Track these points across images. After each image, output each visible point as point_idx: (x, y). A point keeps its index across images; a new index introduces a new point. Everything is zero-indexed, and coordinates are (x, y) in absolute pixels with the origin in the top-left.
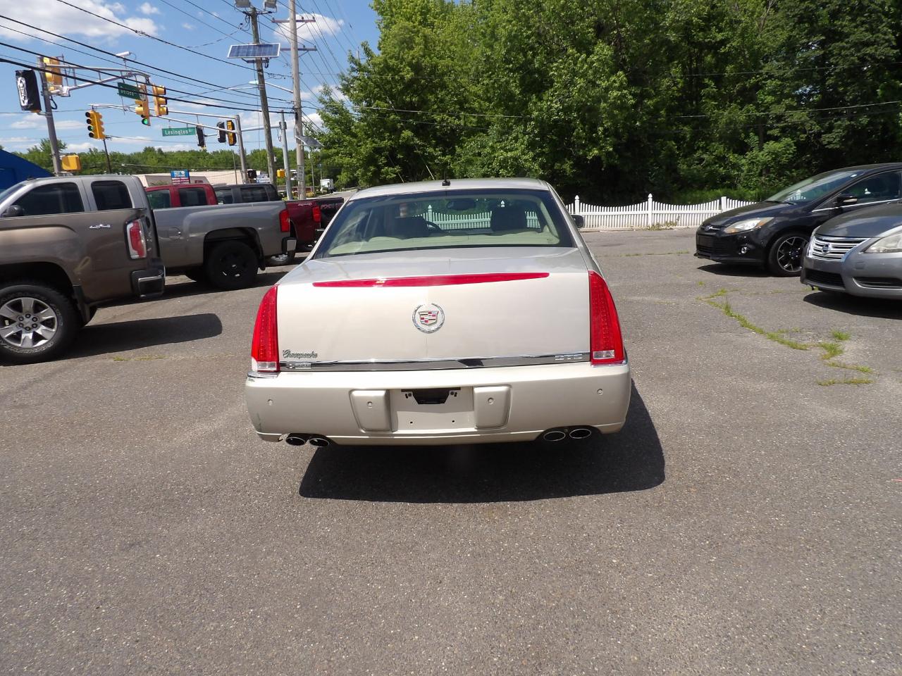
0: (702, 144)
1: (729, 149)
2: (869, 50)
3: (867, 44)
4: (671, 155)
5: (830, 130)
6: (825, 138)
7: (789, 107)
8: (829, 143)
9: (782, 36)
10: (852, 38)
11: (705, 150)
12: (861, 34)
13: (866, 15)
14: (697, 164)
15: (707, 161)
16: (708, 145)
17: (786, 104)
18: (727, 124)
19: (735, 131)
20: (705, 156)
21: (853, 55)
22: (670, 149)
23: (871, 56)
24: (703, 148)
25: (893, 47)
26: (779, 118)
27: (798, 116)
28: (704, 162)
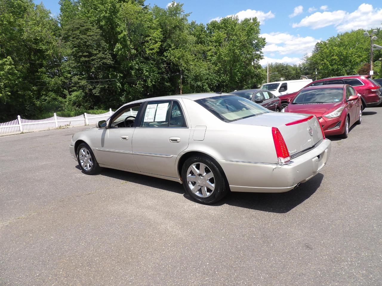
0: (44, 93)
1: (57, 95)
2: (105, 61)
3: (104, 58)
4: (30, 98)
5: (94, 88)
6: (94, 91)
7: (79, 79)
8: (95, 93)
9: (69, 51)
10: (98, 56)
11: (46, 95)
12: (101, 55)
13: (101, 48)
14: (44, 101)
15: (48, 100)
16: (47, 93)
17: (78, 78)
18: (54, 84)
19: (58, 87)
20: (46, 98)
21: (100, 62)
22: (29, 95)
23: (105, 62)
24: (45, 95)
25: (112, 61)
26: (76, 83)
27: (83, 82)
28: (47, 100)
